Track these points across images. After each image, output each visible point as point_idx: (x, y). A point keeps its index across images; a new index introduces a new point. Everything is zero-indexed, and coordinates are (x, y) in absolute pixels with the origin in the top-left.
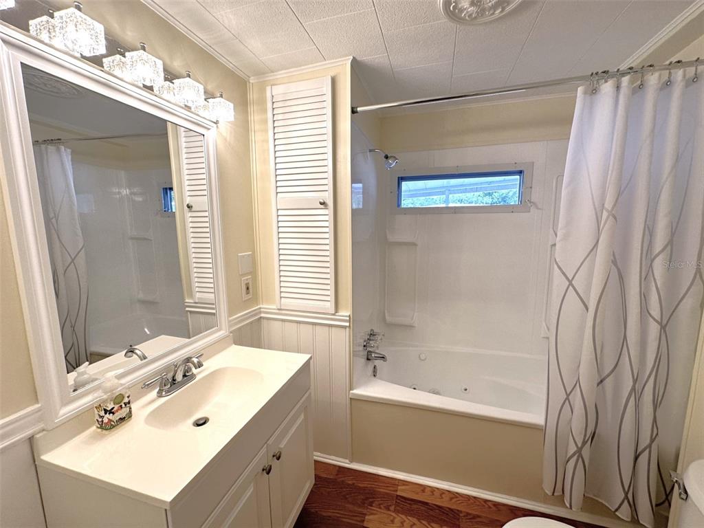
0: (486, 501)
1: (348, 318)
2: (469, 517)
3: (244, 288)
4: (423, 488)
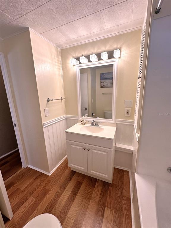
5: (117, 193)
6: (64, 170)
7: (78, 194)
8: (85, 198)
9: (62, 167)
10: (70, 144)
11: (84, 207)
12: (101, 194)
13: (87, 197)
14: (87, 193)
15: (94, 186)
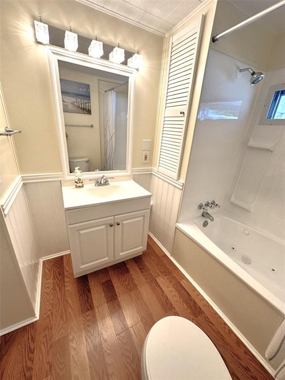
0: (225, 324)
1: (182, 185)
2: (207, 319)
3: (144, 157)
4: (195, 290)
5: (153, 259)
6: (60, 289)
7: (117, 295)
8: (131, 290)
9: (52, 287)
10: (78, 231)
11: (137, 300)
12: (142, 272)
13: (131, 287)
14: (127, 284)
15: (127, 271)
